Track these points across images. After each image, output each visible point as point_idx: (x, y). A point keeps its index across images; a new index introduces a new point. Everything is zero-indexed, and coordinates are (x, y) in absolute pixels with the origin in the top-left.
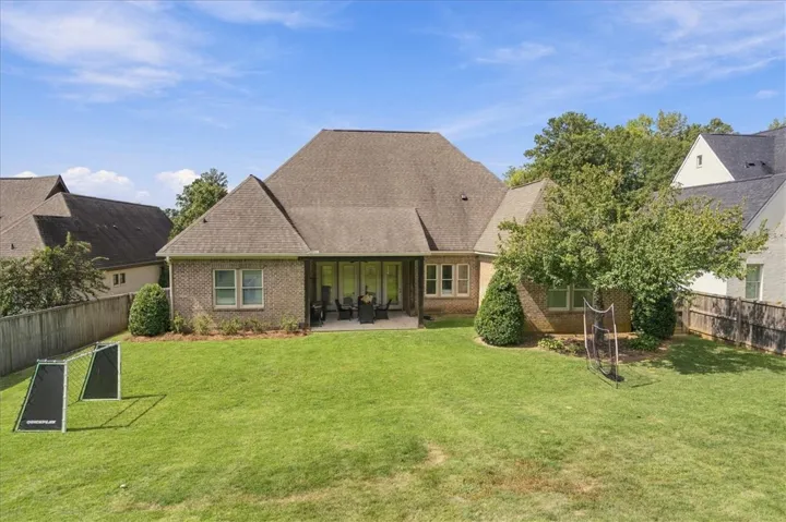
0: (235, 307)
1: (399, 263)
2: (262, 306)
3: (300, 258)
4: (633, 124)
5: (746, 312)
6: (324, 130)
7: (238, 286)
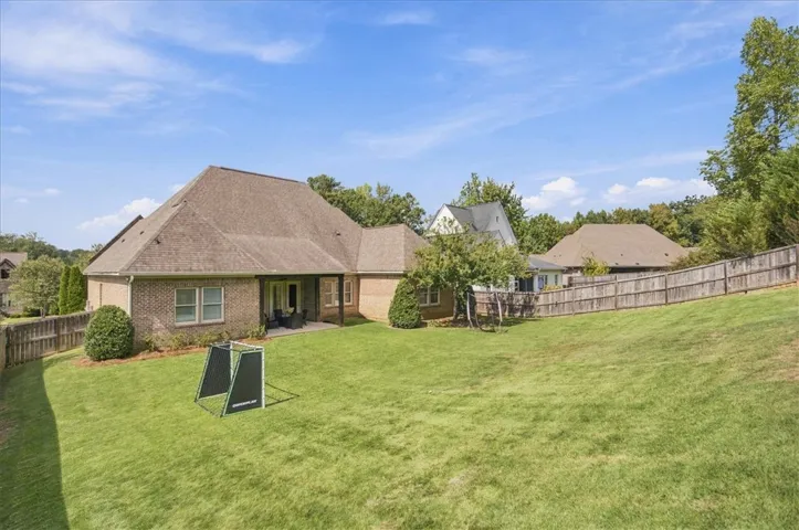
0: (197, 322)
1: (298, 283)
2: (222, 320)
3: (257, 277)
4: (360, 189)
5: (505, 298)
6: (212, 167)
7: (200, 304)
